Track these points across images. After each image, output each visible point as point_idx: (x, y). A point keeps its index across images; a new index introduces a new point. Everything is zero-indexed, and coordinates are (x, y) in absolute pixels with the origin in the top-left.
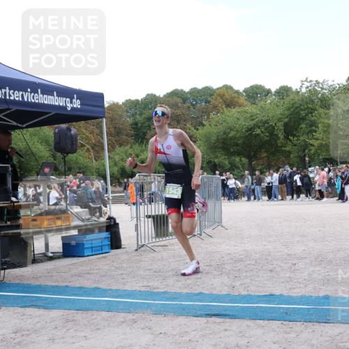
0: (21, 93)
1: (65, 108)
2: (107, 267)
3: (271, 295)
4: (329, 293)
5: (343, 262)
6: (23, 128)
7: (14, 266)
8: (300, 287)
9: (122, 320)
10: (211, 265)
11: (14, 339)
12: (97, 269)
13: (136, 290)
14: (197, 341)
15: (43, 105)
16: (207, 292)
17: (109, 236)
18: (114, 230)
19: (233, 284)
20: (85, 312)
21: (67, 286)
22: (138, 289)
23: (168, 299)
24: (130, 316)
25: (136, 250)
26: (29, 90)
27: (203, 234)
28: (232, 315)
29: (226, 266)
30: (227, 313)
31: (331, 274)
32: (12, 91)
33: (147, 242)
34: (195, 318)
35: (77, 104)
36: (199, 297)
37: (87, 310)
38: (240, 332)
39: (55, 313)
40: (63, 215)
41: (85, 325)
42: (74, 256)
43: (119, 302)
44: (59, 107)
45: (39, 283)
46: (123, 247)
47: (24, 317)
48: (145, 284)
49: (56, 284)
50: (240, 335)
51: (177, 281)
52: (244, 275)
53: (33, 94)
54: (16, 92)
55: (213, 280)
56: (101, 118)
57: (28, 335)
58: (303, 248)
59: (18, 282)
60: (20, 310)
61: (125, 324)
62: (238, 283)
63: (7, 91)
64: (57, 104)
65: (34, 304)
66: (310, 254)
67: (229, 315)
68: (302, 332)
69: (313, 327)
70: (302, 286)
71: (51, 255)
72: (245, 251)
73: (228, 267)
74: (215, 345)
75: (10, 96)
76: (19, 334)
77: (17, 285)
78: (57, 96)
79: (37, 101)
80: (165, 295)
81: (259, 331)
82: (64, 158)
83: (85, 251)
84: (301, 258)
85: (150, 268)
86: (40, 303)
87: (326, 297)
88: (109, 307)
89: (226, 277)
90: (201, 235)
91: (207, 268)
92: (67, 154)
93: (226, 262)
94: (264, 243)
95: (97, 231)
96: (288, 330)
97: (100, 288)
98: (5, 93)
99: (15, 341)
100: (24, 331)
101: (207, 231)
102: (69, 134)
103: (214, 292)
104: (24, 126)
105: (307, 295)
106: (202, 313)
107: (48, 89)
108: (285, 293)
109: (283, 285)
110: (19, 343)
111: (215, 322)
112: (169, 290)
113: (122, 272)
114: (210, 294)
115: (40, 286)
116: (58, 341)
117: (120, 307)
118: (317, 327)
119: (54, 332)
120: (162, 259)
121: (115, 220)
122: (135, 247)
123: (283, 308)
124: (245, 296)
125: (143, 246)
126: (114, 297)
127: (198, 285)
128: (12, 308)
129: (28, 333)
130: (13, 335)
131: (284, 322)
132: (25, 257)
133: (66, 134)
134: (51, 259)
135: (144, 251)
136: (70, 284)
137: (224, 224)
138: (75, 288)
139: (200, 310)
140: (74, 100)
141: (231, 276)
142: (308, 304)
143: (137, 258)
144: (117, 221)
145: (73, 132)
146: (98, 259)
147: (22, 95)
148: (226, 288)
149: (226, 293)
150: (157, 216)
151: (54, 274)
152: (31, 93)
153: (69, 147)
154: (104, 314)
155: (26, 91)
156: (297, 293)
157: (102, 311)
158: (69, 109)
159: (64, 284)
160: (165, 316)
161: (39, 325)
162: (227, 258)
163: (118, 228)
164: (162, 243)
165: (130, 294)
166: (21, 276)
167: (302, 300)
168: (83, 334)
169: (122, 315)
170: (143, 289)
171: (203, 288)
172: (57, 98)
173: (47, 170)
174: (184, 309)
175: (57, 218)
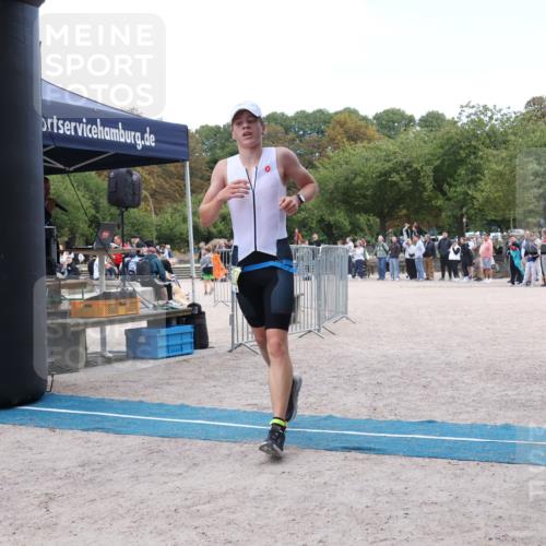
0: (73, 124)
1: (133, 146)
2: (192, 376)
3: (430, 422)
4: (511, 422)
5: (525, 376)
6: (70, 172)
7: (62, 370)
8: (468, 412)
9: (227, 452)
10: (338, 377)
11: (83, 475)
12: (180, 378)
13: (238, 411)
14: (336, 485)
15: (104, 142)
16: (338, 415)
17: (192, 330)
18: (198, 321)
19: (374, 404)
20: (174, 440)
21: (141, 402)
22: (243, 409)
24: (237, 448)
25: (230, 351)
26: (84, 120)
27: (322, 330)
28: (379, 450)
29: (361, 379)
30: (372, 446)
31: (510, 393)
32: (61, 122)
33: (245, 340)
34: (328, 453)
35: (150, 141)
36: (329, 422)
37: (176, 436)
38: (393, 474)
39: (132, 440)
40: (128, 301)
42: (142, 358)
44: (125, 145)
45: (100, 397)
46: (210, 345)
47: (90, 445)
48: (250, 402)
50: (393, 477)
52: (388, 391)
53: (89, 126)
54: (67, 123)
55: (345, 398)
56: (184, 161)
57: (102, 469)
58: (467, 354)
59: (70, 393)
60: (80, 434)
61: (231, 458)
62: (381, 404)
63: (55, 121)
64: (122, 140)
65: (100, 426)
66: (477, 363)
67: (374, 450)
68: (477, 475)
69: (493, 469)
70: (470, 409)
71: (111, 355)
72: (385, 356)
73: (364, 379)
74: (361, 491)
75: (58, 128)
76: (87, 469)
77: (71, 398)
78: (124, 129)
79: (95, 136)
81: (418, 474)
83: (159, 350)
84: (466, 369)
85: (253, 377)
86: (107, 425)
87: (507, 427)
88: (206, 435)
89: (363, 395)
90: (319, 331)
91: (335, 379)
92: (127, 208)
93: (359, 372)
94: (410, 345)
95: (174, 322)
96: (458, 472)
97: (188, 406)
98: (52, 124)
99: (85, 478)
100: (94, 463)
101: (329, 325)
102: (130, 180)
103: (350, 416)
104: (72, 169)
105: (479, 422)
106: (337, 445)
107: (111, 121)
108: (448, 419)
109: (444, 408)
110: (91, 481)
111: (356, 459)
113: (214, 383)
114: (344, 419)
115: (103, 401)
116: (142, 479)
117: (221, 433)
118: (498, 468)
121: (199, 307)
122: (229, 346)
123: (450, 441)
124: (392, 423)
125: (240, 345)
126: (208, 419)
127: (325, 405)
128: (70, 432)
129: (97, 466)
130: (79, 470)
131: (452, 461)
132: (75, 356)
133: (126, 180)
134: (109, 361)
135: (242, 353)
136: (145, 399)
137: (349, 315)
138: (153, 404)
139: (333, 441)
140: (147, 135)
141: (369, 394)
142: (482, 436)
143: (232, 363)
144: (203, 309)
145: (135, 177)
146: (177, 362)
147: (75, 128)
148: (365, 410)
149: (364, 418)
151: (120, 384)
152: (87, 124)
153: (130, 198)
154: (200, 443)
155: (80, 122)
156: (464, 419)
157: (196, 438)
158: (139, 148)
159: (137, 399)
161: (112, 457)
162: (360, 366)
163: (204, 318)
165: (232, 416)
166: (74, 385)
167: (472, 429)
169: (226, 445)
170: (248, 409)
171: (332, 409)
172: (122, 131)
173: (106, 235)
174: (310, 439)
175: (121, 304)
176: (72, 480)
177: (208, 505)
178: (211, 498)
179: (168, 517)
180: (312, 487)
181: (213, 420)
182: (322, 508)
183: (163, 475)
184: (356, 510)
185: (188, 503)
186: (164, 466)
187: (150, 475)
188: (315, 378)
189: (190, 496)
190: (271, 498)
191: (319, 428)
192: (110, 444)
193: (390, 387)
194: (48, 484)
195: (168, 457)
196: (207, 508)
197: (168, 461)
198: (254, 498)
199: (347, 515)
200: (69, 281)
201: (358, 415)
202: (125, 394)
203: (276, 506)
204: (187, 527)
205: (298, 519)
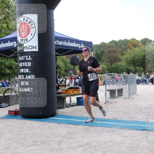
0: (62, 42)
1: (78, 48)
2: (95, 110)
6: (61, 56)
7: (60, 108)
9: (108, 130)
10: (137, 110)
11: (68, 136)
13: (109, 119)
14: (141, 140)
15: (70, 47)
16: (138, 121)
19: (148, 118)
20: (92, 127)
21: (82, 117)
22: (110, 118)
23: (124, 123)
24: (110, 129)
26: (65, 41)
29: (143, 111)
32: (59, 41)
33: (109, 100)
34: (137, 131)
36: (136, 122)
39: (81, 127)
40: (77, 90)
41: (94, 132)
42: (81, 105)
43: (104, 123)
44: (76, 47)
45: (71, 115)
47: (69, 128)
48: (112, 117)
49: (77, 116)
51: (125, 116)
53: (66, 43)
54: (61, 42)
55: (139, 116)
57: (73, 135)
59: (63, 114)
60: (66, 125)
61: (109, 132)
62: (150, 117)
63: (57, 41)
64: (75, 46)
65: (72, 123)
71: (72, 104)
72: (149, 104)
75: (58, 43)
77: (63, 115)
78: (75, 43)
79: (68, 45)
80: (121, 121)
82: (74, 67)
85: (112, 110)
86: (74, 123)
88: (101, 125)
89: (144, 115)
90: (129, 98)
91: (135, 111)
92: (75, 65)
93: (142, 109)
99: (69, 137)
101: (131, 96)
102: (76, 58)
103: (141, 121)
106: (139, 129)
107: (72, 40)
110: (71, 138)
111: (146, 133)
112: (123, 120)
117: (105, 125)
119: (82, 134)
120: (116, 107)
122: (105, 102)
125: (108, 102)
127: (134, 118)
128: (64, 124)
129: (72, 134)
130: (67, 134)
132: (64, 105)
133: (75, 58)
134: (72, 106)
135: (108, 104)
136: (83, 116)
137: (137, 94)
138: (85, 117)
139: (138, 128)
140: (82, 45)
141: (146, 115)
143: (106, 106)
145: (77, 57)
147: (63, 43)
148: (146, 119)
149: (146, 121)
150: (112, 90)
151: (76, 112)
153: (76, 63)
154: (100, 128)
155: (64, 41)
157: (99, 126)
158: (80, 48)
160: (124, 129)
161: (76, 131)
162: (142, 107)
163: (98, 94)
164: (114, 101)
166: (63, 112)
168: (94, 135)
169: (107, 128)
170: (112, 119)
171: (136, 119)
172: (75, 44)
173: (71, 72)
174: (131, 127)
175: (75, 90)
176: (65, 137)
177: (104, 145)
178: (105, 143)
179: (93, 148)
180: (134, 140)
181: (103, 122)
182: (138, 146)
183: (90, 136)
184: (149, 147)
185: (99, 144)
186: (91, 134)
187: (87, 136)
188: (130, 111)
189: (99, 142)
190: (123, 143)
191: (133, 124)
192: (75, 128)
193: (152, 113)
194: (59, 138)
195: (91, 131)
196: (104, 146)
197: (91, 133)
198: (118, 143)
199: (146, 149)
200: (61, 84)
201: (144, 120)
202: (78, 115)
203: (124, 146)
204: (99, 151)
205: (131, 149)
